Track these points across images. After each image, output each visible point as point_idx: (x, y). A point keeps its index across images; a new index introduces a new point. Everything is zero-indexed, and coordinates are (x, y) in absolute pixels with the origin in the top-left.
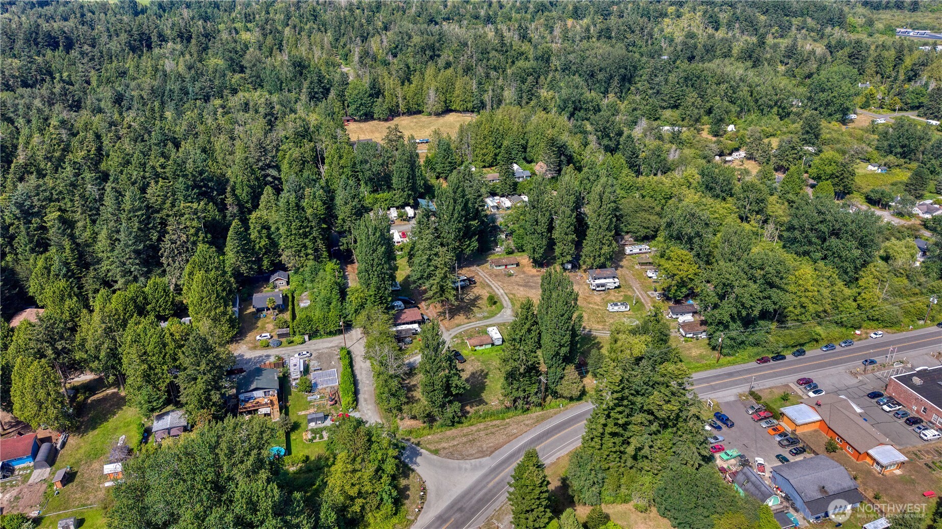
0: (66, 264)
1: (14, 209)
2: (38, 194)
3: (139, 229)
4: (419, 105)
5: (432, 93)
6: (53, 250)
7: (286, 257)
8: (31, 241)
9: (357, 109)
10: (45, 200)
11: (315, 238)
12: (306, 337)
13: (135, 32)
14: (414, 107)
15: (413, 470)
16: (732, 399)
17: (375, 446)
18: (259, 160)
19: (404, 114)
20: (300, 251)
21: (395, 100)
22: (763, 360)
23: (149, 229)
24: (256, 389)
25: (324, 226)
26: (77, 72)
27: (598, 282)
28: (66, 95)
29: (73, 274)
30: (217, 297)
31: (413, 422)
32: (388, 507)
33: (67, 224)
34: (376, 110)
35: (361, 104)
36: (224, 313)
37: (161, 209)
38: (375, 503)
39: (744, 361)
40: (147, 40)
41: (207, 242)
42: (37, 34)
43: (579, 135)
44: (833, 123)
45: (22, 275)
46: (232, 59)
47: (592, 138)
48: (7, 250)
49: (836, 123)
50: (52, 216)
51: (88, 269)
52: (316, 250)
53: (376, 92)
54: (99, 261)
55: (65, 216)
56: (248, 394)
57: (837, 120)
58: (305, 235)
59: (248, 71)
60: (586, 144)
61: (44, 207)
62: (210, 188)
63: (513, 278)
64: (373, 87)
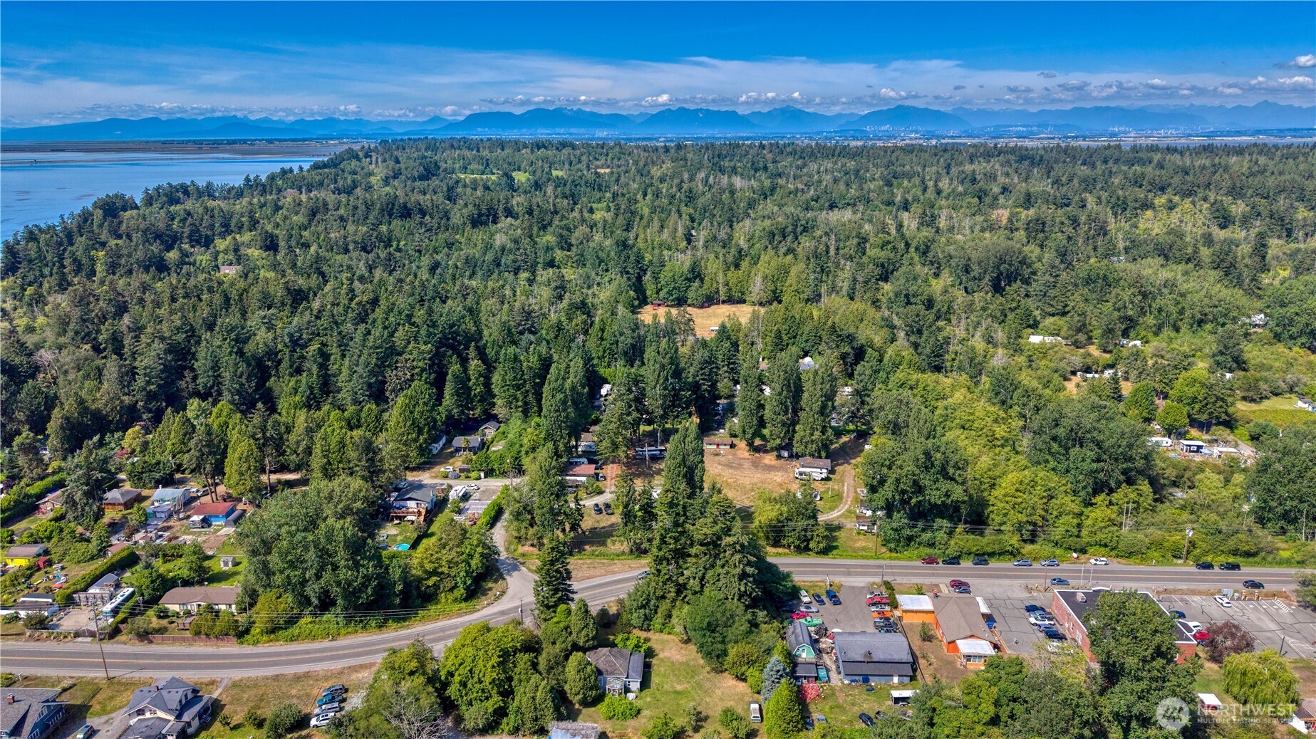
0: (311, 388)
1: (286, 338)
2: (307, 329)
3: (376, 365)
4: (743, 293)
5: (759, 279)
6: (305, 374)
7: (500, 409)
8: (291, 366)
9: (670, 293)
10: (312, 334)
11: (527, 391)
12: (482, 475)
13: (484, 208)
14: (737, 295)
15: (504, 579)
16: (862, 585)
17: (467, 542)
18: (519, 325)
19: (724, 302)
20: (511, 403)
21: (715, 285)
22: (931, 561)
23: (385, 366)
24: (410, 499)
25: (538, 380)
26: (413, 241)
27: (802, 470)
28: (390, 260)
29: (315, 397)
30: (413, 424)
31: (531, 548)
32: (460, 592)
33: (324, 356)
34: (691, 295)
35: (674, 288)
36: (416, 440)
37: (403, 352)
38: (450, 585)
39: (910, 558)
40: (494, 216)
41: (429, 383)
42: (393, 205)
43: (885, 329)
44: (1296, 349)
45: (276, 394)
46: (561, 236)
47: (901, 335)
48: (273, 372)
49: (1301, 352)
50: (314, 348)
51: (328, 396)
52: (526, 404)
53: (696, 274)
54: (339, 391)
55: (324, 349)
56: (402, 503)
57: (1303, 345)
58: (518, 387)
59: (574, 249)
60: (893, 340)
61: (311, 340)
62: (458, 341)
63: (719, 458)
64: (692, 270)
